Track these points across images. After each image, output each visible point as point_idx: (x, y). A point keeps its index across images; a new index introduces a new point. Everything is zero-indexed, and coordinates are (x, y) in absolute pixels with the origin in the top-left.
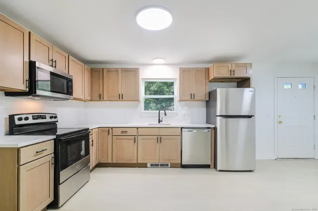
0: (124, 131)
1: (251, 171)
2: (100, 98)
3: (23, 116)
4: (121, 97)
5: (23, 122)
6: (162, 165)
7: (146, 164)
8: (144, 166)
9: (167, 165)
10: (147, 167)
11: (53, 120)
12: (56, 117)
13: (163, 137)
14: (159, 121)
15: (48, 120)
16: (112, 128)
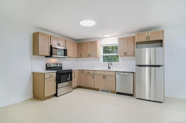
0: (89, 72)
1: (161, 102)
2: (81, 56)
3: (50, 64)
4: (89, 56)
5: (50, 66)
6: (106, 91)
7: (99, 89)
8: (98, 90)
9: (109, 91)
10: (99, 91)
11: (61, 66)
12: (61, 65)
13: (106, 76)
14: (109, 68)
15: (59, 66)
16: (84, 70)
